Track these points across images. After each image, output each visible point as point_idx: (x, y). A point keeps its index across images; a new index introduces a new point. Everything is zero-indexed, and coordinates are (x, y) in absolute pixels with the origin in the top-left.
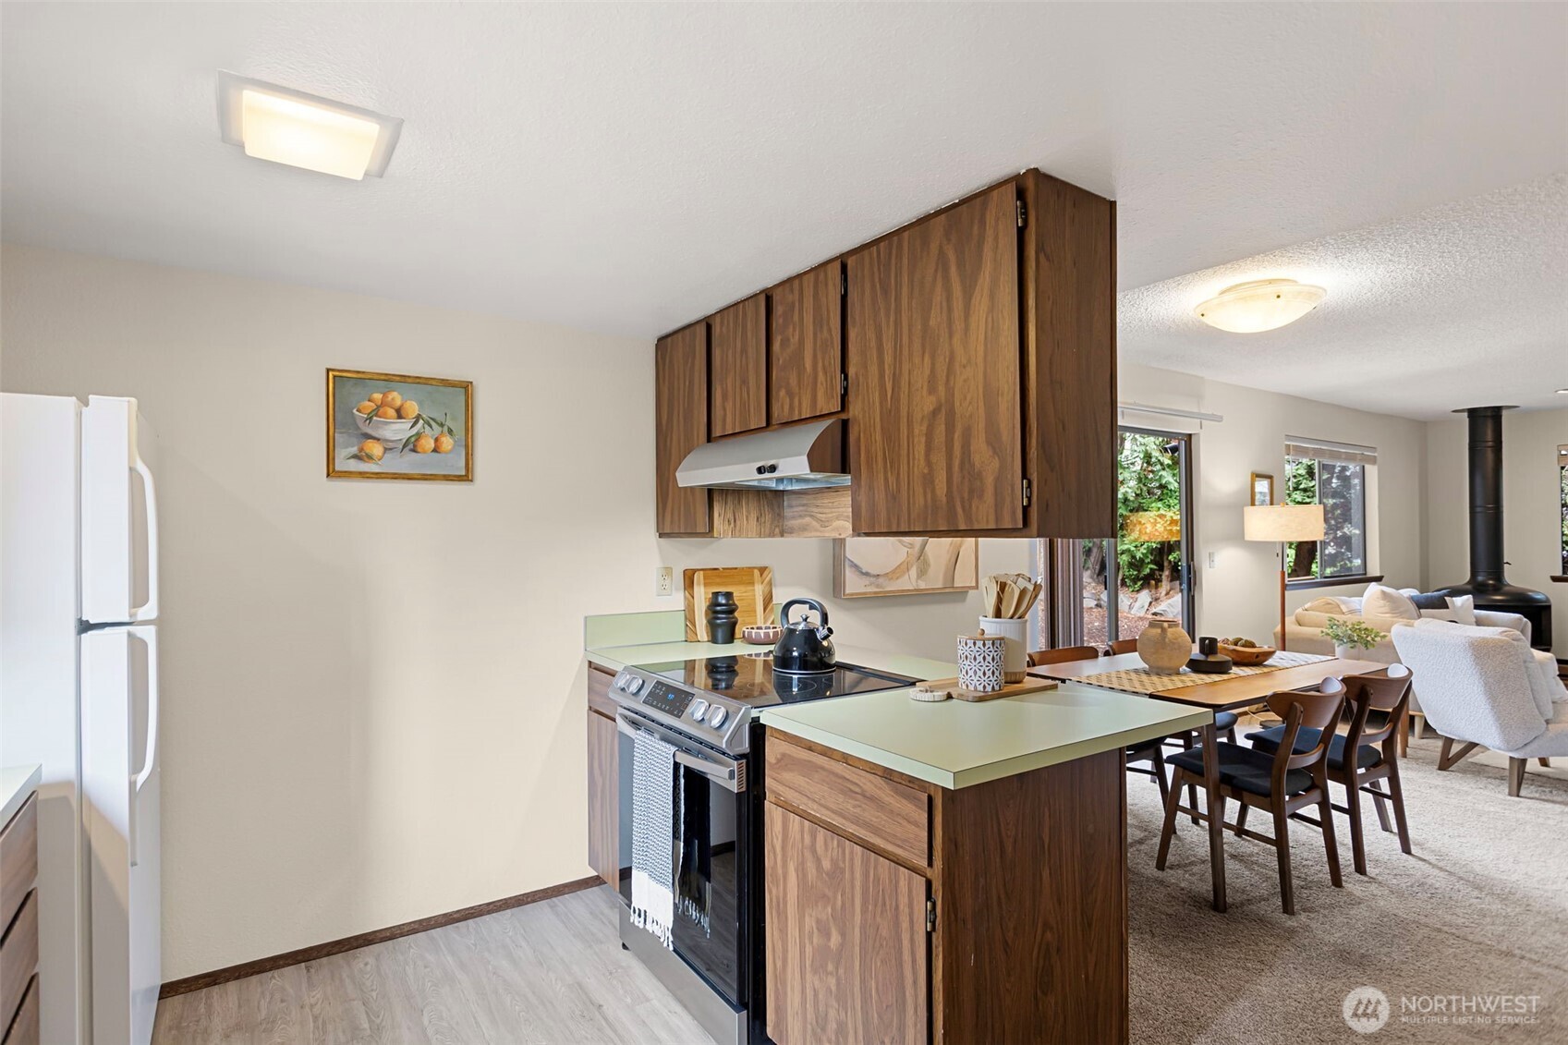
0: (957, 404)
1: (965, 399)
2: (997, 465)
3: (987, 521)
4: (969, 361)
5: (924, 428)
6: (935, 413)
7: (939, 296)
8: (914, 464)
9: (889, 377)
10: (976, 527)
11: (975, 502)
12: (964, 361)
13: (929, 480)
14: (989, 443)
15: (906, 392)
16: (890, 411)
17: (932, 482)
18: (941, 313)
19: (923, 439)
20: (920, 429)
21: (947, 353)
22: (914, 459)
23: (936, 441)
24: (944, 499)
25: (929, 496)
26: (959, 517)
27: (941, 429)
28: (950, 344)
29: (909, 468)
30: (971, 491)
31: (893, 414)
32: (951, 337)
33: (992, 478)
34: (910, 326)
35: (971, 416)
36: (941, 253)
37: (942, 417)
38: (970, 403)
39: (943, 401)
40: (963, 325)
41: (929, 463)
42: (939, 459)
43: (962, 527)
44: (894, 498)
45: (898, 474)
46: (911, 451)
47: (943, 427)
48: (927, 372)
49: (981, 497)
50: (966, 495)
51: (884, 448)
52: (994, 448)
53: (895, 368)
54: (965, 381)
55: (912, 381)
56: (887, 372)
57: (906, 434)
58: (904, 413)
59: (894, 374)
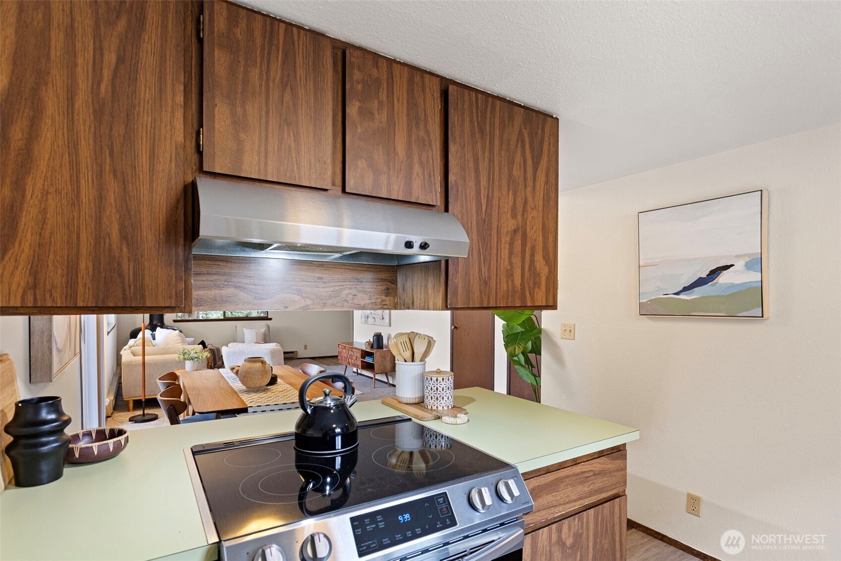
0: (528, 230)
1: (533, 229)
2: (547, 271)
3: (542, 302)
4: (535, 207)
5: (508, 239)
6: (515, 231)
7: (518, 158)
8: (500, 261)
9: (484, 195)
10: (536, 305)
11: (536, 290)
12: (533, 206)
13: (510, 274)
14: (544, 257)
15: (497, 211)
16: (484, 221)
17: (512, 275)
18: (520, 169)
19: (507, 246)
20: (505, 239)
21: (523, 198)
22: (501, 258)
23: (516, 249)
24: (519, 287)
25: (510, 284)
26: (527, 298)
27: (518, 243)
28: (525, 192)
29: (497, 264)
30: (535, 283)
31: (486, 222)
32: (525, 187)
33: (545, 277)
34: (500, 167)
35: (535, 240)
36: (520, 134)
37: (519, 236)
38: (535, 232)
39: (520, 226)
40: (532, 184)
41: (511, 263)
42: (517, 261)
43: (529, 304)
44: (485, 282)
45: (489, 267)
46: (499, 252)
47: (520, 242)
48: (511, 203)
49: (539, 287)
50: (531, 286)
51: (479, 246)
52: (546, 261)
53: (488, 191)
54: (532, 217)
55: (501, 205)
56: (482, 192)
57: (496, 241)
58: (495, 225)
59: (488, 195)
